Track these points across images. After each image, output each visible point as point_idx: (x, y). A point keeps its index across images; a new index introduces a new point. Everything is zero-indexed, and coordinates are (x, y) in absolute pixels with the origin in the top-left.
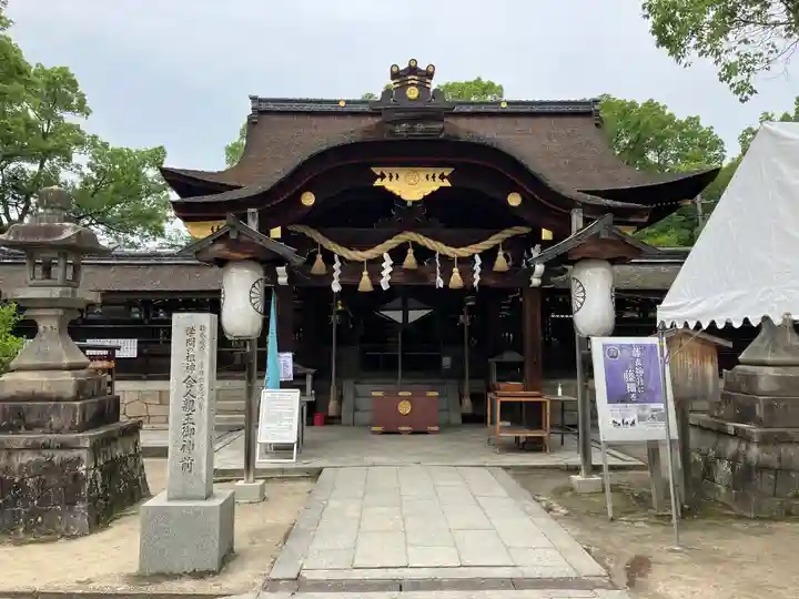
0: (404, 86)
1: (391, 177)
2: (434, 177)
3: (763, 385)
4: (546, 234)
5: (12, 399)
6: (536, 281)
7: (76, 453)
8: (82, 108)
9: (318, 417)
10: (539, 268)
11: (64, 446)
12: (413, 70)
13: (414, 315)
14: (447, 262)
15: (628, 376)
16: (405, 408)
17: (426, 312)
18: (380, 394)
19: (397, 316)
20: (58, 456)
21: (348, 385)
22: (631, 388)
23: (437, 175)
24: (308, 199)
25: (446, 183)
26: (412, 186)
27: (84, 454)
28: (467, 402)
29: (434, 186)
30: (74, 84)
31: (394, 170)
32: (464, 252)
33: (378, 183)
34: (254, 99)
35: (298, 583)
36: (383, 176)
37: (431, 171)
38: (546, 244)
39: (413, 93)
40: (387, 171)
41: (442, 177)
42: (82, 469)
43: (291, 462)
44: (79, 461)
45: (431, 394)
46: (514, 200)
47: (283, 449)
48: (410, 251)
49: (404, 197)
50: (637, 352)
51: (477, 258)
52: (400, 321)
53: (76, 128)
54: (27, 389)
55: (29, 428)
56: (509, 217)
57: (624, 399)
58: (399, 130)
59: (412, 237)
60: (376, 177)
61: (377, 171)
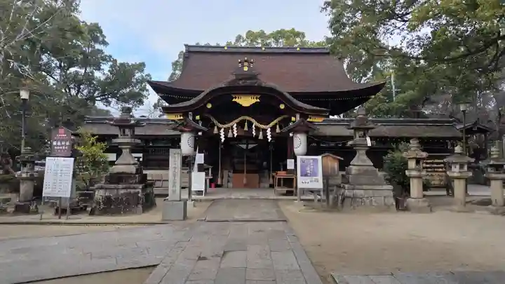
0: (243, 67)
1: (239, 98)
2: (254, 98)
7: (137, 190)
8: (104, 43)
9: (213, 185)
11: (134, 188)
12: (246, 60)
13: (251, 146)
14: (258, 129)
15: (308, 168)
17: (255, 145)
19: (244, 146)
20: (132, 191)
21: (226, 172)
22: (309, 172)
24: (209, 106)
25: (258, 100)
26: (246, 101)
27: (140, 191)
28: (271, 179)
29: (254, 101)
30: (101, 32)
31: (240, 96)
32: (264, 126)
33: (234, 100)
34: (186, 46)
35: (205, 221)
36: (236, 98)
37: (252, 96)
38: (293, 122)
39: (246, 69)
40: (237, 96)
41: (257, 98)
42: (140, 195)
43: (203, 197)
44: (138, 193)
46: (282, 107)
47: (199, 193)
48: (246, 124)
49: (243, 105)
50: (311, 161)
51: (269, 129)
52: (245, 148)
53: (101, 51)
54: (121, 171)
55: (123, 183)
56: (280, 113)
57: (306, 175)
58: (241, 82)
59: (248, 118)
60: (233, 98)
61: (234, 96)
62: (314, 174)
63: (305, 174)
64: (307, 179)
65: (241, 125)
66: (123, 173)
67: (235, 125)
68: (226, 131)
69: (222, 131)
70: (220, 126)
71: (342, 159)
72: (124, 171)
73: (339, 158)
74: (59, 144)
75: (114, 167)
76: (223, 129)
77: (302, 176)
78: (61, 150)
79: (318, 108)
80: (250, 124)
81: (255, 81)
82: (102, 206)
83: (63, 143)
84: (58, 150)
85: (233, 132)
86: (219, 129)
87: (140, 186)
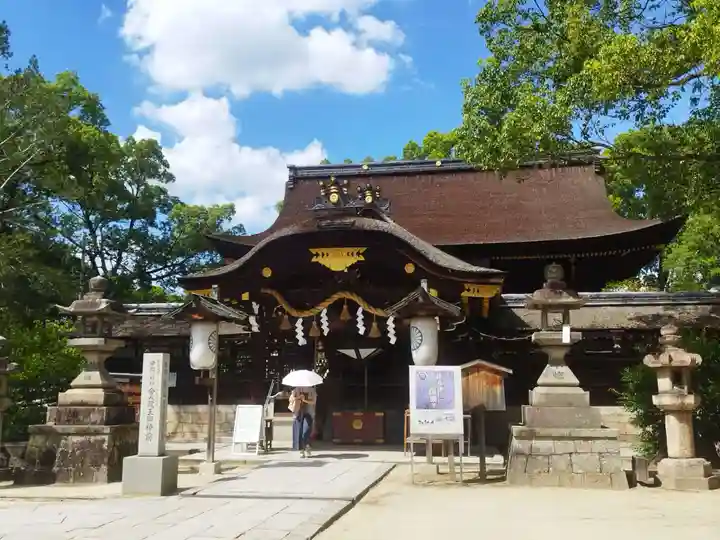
1: (323, 255)
2: (352, 254)
7: (99, 438)
11: (95, 433)
13: (365, 353)
14: (368, 317)
16: (358, 425)
17: (373, 350)
18: (339, 414)
19: (351, 353)
20: (92, 439)
23: (355, 253)
24: (267, 273)
25: (362, 258)
26: (338, 260)
27: (106, 438)
29: (353, 260)
31: (325, 250)
33: (314, 260)
34: (291, 168)
36: (317, 255)
37: (350, 250)
39: (334, 198)
40: (320, 251)
41: (358, 254)
44: (103, 441)
45: (378, 414)
46: (410, 269)
48: (345, 307)
52: (355, 357)
54: (78, 399)
55: (79, 422)
57: (428, 406)
58: (324, 223)
59: (347, 295)
60: (313, 255)
61: (314, 251)
62: (444, 403)
63: (425, 405)
64: (431, 414)
65: (334, 310)
66: (82, 404)
67: (325, 311)
68: (307, 324)
69: (299, 325)
70: (294, 313)
71: (511, 372)
72: (85, 399)
73: (504, 369)
75: (69, 392)
76: (300, 321)
77: (418, 407)
79: (483, 269)
80: (353, 307)
85: (320, 324)
86: (294, 320)
87: (107, 429)
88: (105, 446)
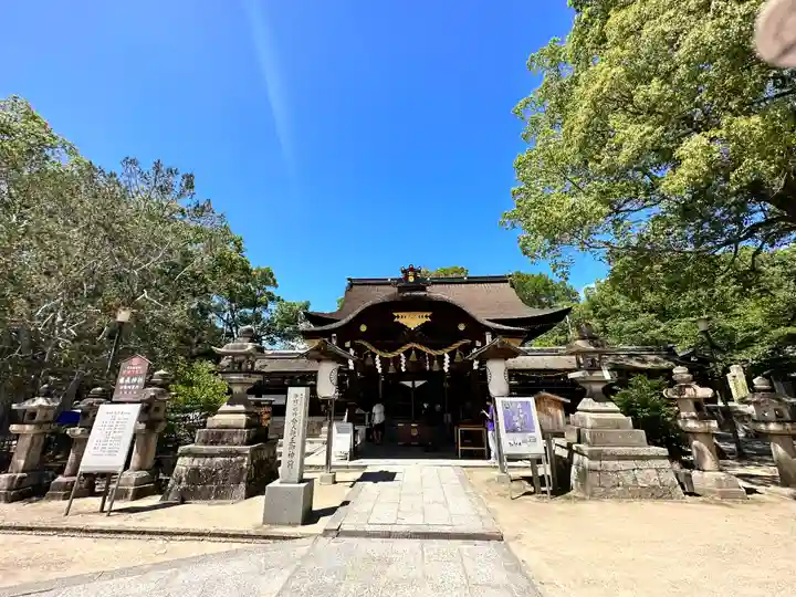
0: (407, 277)
1: (402, 317)
2: (422, 317)
3: (589, 424)
4: (478, 344)
5: (217, 428)
6: (475, 367)
7: (242, 457)
10: (476, 363)
11: (237, 453)
12: (412, 269)
13: (418, 383)
14: (432, 358)
15: (515, 418)
16: (414, 432)
17: (424, 381)
18: (402, 425)
19: (409, 384)
20: (234, 459)
22: (517, 424)
23: (424, 316)
24: (364, 328)
25: (429, 319)
27: (246, 458)
29: (424, 320)
31: (403, 314)
32: (440, 353)
33: (396, 320)
35: (339, 533)
36: (398, 317)
37: (421, 314)
38: (478, 348)
39: (411, 279)
40: (400, 314)
41: (426, 317)
43: (349, 462)
46: (462, 327)
48: (413, 352)
49: (409, 326)
50: (519, 406)
51: (446, 355)
52: (410, 386)
54: (224, 423)
55: (223, 443)
56: (460, 335)
57: (514, 431)
58: (405, 295)
59: (414, 345)
60: (395, 317)
61: (396, 314)
62: (528, 428)
63: (512, 430)
64: (518, 437)
65: (407, 354)
66: (226, 427)
67: (402, 355)
71: (568, 401)
72: (229, 422)
73: (563, 399)
74: (128, 381)
75: (216, 417)
76: (378, 357)
78: (128, 390)
79: (512, 328)
81: (422, 293)
82: (183, 485)
83: (134, 380)
84: (123, 390)
86: (374, 355)
87: (247, 449)
88: (245, 465)
